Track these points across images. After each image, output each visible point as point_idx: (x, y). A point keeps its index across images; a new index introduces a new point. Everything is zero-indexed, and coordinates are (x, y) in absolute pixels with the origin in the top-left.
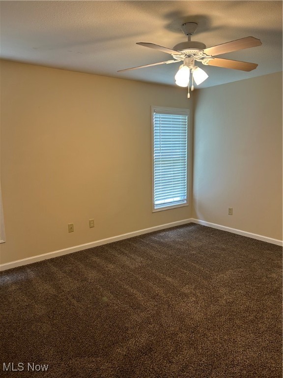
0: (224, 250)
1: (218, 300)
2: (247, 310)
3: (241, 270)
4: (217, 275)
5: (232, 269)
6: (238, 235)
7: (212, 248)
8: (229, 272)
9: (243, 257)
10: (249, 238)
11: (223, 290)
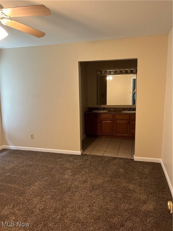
0: (31, 166)
1: (33, 211)
2: (55, 211)
3: (45, 178)
4: (29, 189)
5: (39, 180)
6: (39, 152)
7: (22, 167)
8: (37, 184)
9: (45, 168)
10: (46, 153)
11: (36, 200)
